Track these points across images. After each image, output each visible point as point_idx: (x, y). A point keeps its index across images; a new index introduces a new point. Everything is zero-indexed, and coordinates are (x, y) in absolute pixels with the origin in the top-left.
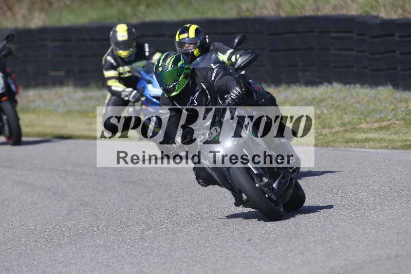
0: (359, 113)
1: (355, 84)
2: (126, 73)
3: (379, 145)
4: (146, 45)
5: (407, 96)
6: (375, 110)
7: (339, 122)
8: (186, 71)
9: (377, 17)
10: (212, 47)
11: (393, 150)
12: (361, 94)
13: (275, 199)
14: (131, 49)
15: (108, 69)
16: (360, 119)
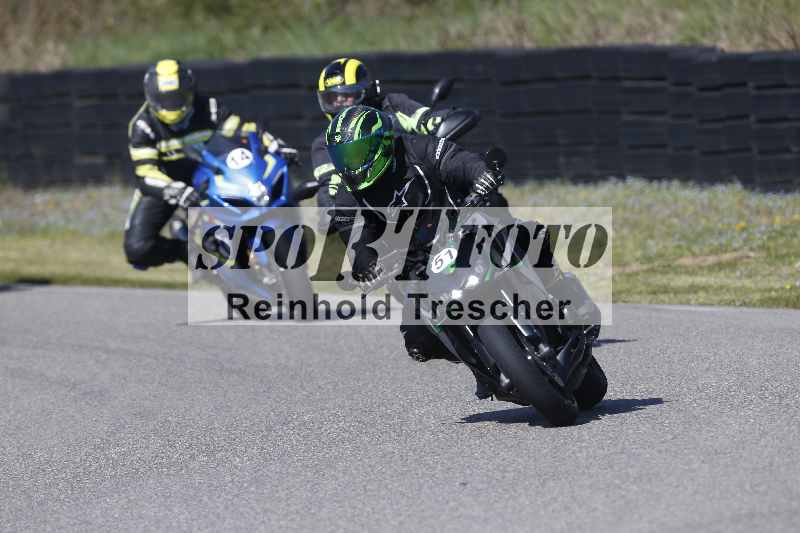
0: (677, 236)
1: (670, 179)
2: (171, 154)
3: (716, 299)
4: (213, 102)
5: (770, 204)
6: (710, 231)
7: (639, 254)
8: (387, 143)
9: (712, 50)
10: (386, 103)
11: (745, 309)
12: (681, 198)
13: (562, 384)
14: (184, 109)
15: (138, 145)
16: (679, 247)
